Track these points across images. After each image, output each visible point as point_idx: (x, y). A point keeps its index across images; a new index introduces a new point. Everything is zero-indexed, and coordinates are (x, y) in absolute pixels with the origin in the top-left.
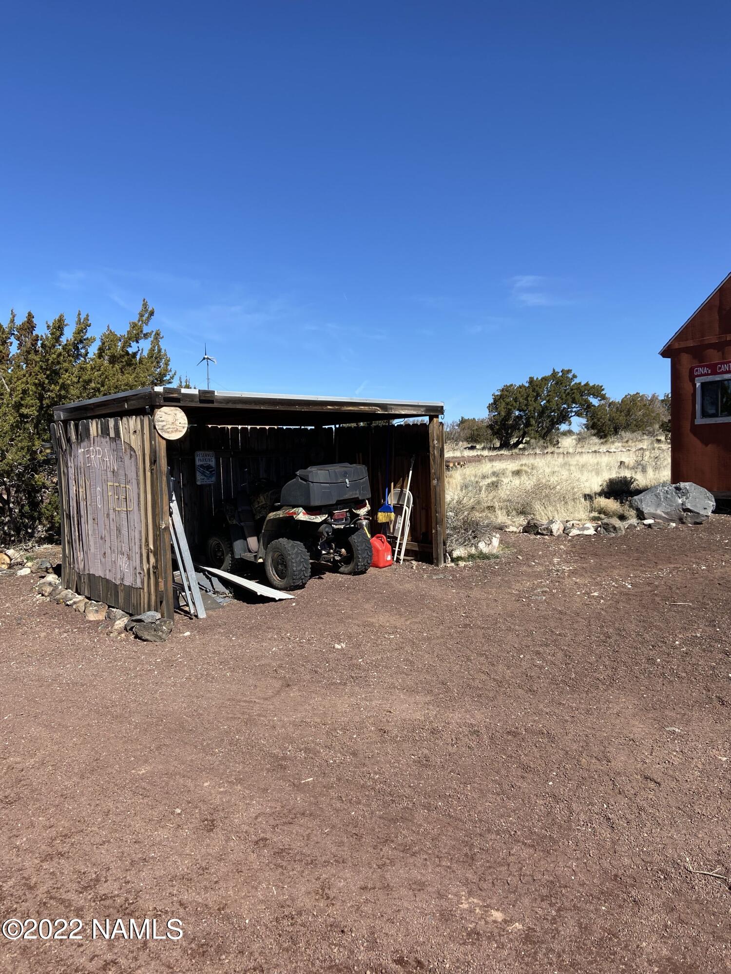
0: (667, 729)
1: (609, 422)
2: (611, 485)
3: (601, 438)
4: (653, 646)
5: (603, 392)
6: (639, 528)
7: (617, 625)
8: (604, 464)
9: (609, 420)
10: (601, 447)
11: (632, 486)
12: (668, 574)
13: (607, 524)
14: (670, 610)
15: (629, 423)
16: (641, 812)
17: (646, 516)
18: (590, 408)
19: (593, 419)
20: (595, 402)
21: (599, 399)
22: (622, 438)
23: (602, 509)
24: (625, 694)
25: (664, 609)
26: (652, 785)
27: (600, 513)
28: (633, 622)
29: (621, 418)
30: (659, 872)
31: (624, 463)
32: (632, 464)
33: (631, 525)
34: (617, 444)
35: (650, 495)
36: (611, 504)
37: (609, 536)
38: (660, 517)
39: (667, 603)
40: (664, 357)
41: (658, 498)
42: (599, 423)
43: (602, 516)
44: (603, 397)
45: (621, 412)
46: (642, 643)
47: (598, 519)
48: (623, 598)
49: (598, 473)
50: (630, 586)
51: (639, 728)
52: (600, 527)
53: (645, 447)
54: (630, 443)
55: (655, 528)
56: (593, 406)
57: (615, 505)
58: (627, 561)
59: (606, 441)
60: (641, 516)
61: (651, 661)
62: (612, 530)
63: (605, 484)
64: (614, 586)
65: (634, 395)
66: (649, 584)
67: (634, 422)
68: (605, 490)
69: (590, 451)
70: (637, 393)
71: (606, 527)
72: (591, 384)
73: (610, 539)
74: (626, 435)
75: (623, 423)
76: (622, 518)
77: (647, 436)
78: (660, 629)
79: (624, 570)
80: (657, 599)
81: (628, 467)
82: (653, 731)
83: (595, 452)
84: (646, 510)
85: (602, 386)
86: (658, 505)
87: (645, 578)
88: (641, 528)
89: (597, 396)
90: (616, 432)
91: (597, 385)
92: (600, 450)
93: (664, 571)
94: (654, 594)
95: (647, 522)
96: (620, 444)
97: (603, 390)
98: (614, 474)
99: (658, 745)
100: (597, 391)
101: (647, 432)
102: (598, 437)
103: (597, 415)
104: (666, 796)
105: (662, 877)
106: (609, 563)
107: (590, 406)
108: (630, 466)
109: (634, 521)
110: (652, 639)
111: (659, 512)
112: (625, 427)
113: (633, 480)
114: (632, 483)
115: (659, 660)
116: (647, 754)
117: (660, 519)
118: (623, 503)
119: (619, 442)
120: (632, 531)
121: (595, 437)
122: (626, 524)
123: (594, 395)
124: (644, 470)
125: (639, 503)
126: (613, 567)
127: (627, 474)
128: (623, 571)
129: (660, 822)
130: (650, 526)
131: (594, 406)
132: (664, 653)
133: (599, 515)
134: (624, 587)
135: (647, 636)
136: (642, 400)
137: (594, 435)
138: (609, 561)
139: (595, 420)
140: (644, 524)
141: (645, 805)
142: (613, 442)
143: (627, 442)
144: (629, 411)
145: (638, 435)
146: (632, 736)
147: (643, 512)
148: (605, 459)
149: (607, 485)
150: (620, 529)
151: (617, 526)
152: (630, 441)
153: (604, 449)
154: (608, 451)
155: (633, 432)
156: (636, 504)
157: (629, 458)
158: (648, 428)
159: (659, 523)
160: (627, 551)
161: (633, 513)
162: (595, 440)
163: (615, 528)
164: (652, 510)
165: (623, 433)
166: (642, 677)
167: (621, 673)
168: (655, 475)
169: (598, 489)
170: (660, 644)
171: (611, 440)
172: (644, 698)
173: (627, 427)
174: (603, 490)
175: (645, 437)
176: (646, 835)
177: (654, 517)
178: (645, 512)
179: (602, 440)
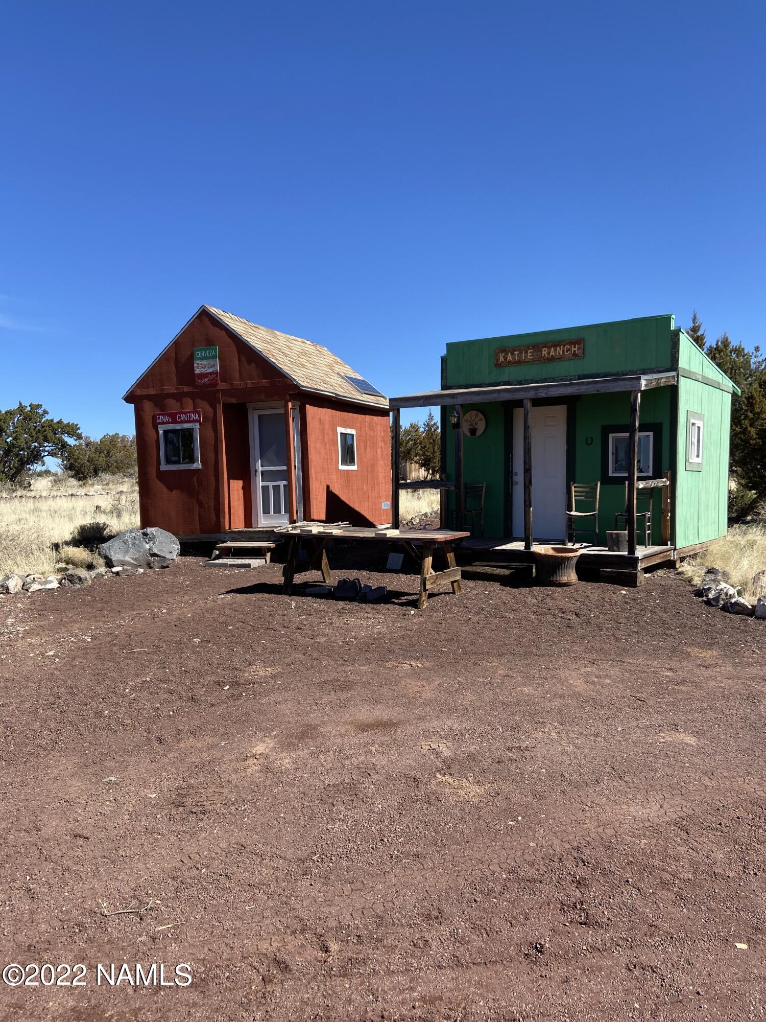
0: (104, 781)
1: (88, 463)
2: (82, 532)
3: (79, 480)
4: (103, 699)
5: (79, 431)
6: (107, 577)
7: (69, 683)
8: (78, 509)
9: (88, 461)
10: (80, 490)
11: (105, 533)
12: (130, 622)
13: (72, 575)
14: (126, 658)
15: (110, 465)
16: (65, 873)
17: (115, 563)
18: (65, 447)
19: (69, 460)
20: (71, 441)
21: (75, 438)
22: (102, 480)
23: (70, 559)
24: (67, 755)
25: (120, 658)
26: (80, 842)
27: (67, 563)
28: (88, 677)
29: (101, 459)
30: (75, 927)
31: (101, 507)
32: (109, 508)
33: (98, 574)
34: (96, 487)
35: (118, 542)
36: (80, 553)
37: (74, 587)
38: (129, 564)
39: (124, 651)
40: (127, 402)
41: (126, 544)
42: (77, 464)
43: (70, 566)
44: (79, 437)
45: (100, 453)
46: (92, 698)
47: (66, 569)
48: (80, 653)
49: (71, 519)
50: (89, 640)
51: (76, 787)
52: (65, 579)
53: (125, 490)
54: (111, 486)
55: (123, 575)
56: (68, 445)
57: (84, 553)
58: (90, 613)
59: (84, 484)
60: (109, 564)
61: (99, 714)
62: (77, 581)
63: (76, 531)
64: (72, 642)
65: (113, 436)
66: (109, 635)
67: (115, 464)
68: (77, 538)
69: (67, 494)
70: (116, 434)
71: (71, 579)
72: (65, 422)
73: (75, 592)
74: (106, 477)
75: (103, 464)
76: (90, 567)
77: (129, 478)
78: (113, 679)
79: (86, 623)
80: (115, 649)
81: (104, 512)
82: (89, 786)
83: (72, 495)
84: (115, 557)
85: (77, 425)
86: (127, 552)
87: (106, 629)
88: (109, 576)
89: (73, 435)
90: (96, 473)
91: (71, 423)
92: (78, 494)
93: (126, 620)
94: (112, 644)
95: (115, 570)
96: (100, 487)
97: (79, 429)
98: (88, 521)
99: (93, 799)
100: (72, 430)
101: (128, 474)
102: (76, 479)
103: (73, 455)
104: (93, 849)
105: (77, 930)
106: (70, 617)
107: (64, 445)
108: (107, 511)
109: (102, 569)
110: (103, 692)
111: (127, 558)
112: (106, 469)
113: (106, 526)
114: (105, 530)
115: (106, 712)
116: (80, 811)
117: (129, 565)
118: (93, 551)
119: (98, 485)
120: (99, 580)
121: (73, 479)
122: (93, 573)
123: (69, 434)
124: (119, 516)
125: (107, 551)
126: (74, 621)
127: (101, 519)
128: (84, 625)
129: (83, 877)
130: (118, 573)
131: (70, 446)
132: (111, 704)
133: (66, 566)
134: (84, 641)
135: (98, 690)
136: (123, 441)
137: (72, 477)
138: (71, 615)
139: (72, 461)
140: (112, 572)
141: (71, 864)
142: (93, 485)
143: (107, 484)
144: (109, 452)
145: (118, 477)
146: (67, 797)
147: (112, 560)
148: (80, 504)
149: (79, 532)
150: (86, 579)
151: (82, 576)
152: (111, 484)
153: (82, 491)
154: (86, 495)
155: (114, 474)
156: (104, 551)
157: (106, 502)
158: (129, 470)
159: (127, 570)
160: (91, 603)
161: (102, 561)
162: (73, 482)
163: (80, 579)
164: (121, 558)
165: (103, 475)
166: (87, 733)
167: (65, 733)
168: (130, 519)
169: (68, 537)
170: (110, 695)
171: (90, 482)
172: (86, 754)
173: (107, 469)
174: (74, 538)
175: (126, 479)
176: (67, 894)
177: (123, 563)
178: (113, 559)
179: (81, 483)
